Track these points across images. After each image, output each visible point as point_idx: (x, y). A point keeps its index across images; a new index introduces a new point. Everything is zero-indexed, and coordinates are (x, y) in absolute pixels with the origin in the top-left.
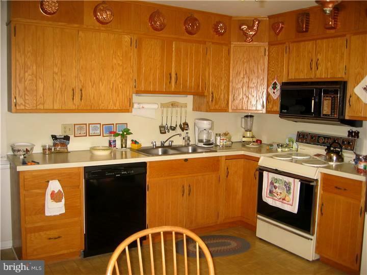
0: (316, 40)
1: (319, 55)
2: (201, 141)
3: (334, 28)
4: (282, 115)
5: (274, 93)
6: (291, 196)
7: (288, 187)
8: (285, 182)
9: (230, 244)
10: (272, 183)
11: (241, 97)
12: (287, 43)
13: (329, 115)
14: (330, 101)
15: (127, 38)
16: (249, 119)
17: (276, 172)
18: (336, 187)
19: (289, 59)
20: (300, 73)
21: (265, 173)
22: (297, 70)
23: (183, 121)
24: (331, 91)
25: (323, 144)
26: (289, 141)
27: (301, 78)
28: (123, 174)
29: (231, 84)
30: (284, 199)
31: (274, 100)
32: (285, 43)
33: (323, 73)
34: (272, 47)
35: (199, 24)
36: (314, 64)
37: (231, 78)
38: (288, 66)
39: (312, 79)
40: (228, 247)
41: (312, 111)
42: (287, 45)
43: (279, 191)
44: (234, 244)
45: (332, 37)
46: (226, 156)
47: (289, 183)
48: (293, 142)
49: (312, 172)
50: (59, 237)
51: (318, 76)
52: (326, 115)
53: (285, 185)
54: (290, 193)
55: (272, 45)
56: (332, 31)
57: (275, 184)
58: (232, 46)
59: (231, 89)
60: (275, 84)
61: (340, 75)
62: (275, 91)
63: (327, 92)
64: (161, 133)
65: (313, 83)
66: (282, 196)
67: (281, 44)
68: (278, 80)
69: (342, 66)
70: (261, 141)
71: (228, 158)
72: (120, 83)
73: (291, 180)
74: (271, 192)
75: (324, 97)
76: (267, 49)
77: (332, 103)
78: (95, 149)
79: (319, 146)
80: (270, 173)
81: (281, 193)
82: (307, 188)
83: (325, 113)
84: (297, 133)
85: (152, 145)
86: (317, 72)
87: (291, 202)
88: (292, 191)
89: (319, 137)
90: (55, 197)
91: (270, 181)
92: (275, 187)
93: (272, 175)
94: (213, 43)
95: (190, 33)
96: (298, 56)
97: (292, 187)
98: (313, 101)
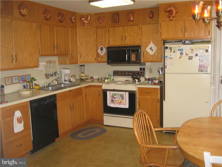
0: (124, 26)
1: (126, 33)
2: (65, 81)
3: (133, 21)
4: (108, 63)
5: (102, 52)
6: (124, 101)
7: (122, 97)
8: (120, 94)
9: (96, 131)
10: (112, 96)
11: (84, 56)
12: (107, 28)
13: (135, 61)
14: (135, 55)
15: (34, 25)
16: (83, 67)
17: (114, 90)
18: (146, 93)
19: (109, 35)
20: (116, 42)
21: (108, 92)
22: (114, 40)
23: (55, 71)
24: (135, 50)
25: (128, 75)
26: (109, 76)
27: (117, 44)
28: (48, 102)
29: (78, 49)
30: (120, 103)
31: (102, 56)
32: (106, 28)
33: (129, 42)
34: (98, 29)
35: (65, 17)
36: (123, 38)
37: (78, 46)
38: (109, 39)
39: (123, 45)
40: (95, 132)
41: (127, 60)
42: (107, 29)
43: (117, 99)
44: (98, 130)
45: (132, 26)
46: (85, 87)
47: (123, 94)
48: (111, 76)
49: (132, 88)
50: (22, 145)
51: (126, 43)
52: (133, 61)
53: (120, 96)
54: (124, 99)
55: (98, 28)
56: (132, 23)
57: (114, 97)
58: (77, 28)
59: (78, 51)
60: (102, 48)
61: (137, 43)
62: (102, 51)
63: (133, 51)
64: (47, 78)
65: (125, 47)
66: (119, 101)
67: (104, 28)
68: (103, 46)
69: (138, 39)
70: (93, 78)
71: (86, 87)
72: (34, 51)
73: (124, 93)
74: (112, 101)
75: (132, 53)
76: (95, 30)
77: (136, 55)
78: (21, 91)
79: (126, 76)
80: (111, 92)
81: (118, 100)
82: (132, 95)
83: (132, 60)
84: (113, 71)
85: (44, 85)
86: (125, 41)
87: (124, 104)
88: (124, 98)
89: (125, 72)
90: (19, 121)
91: (111, 96)
92: (115, 98)
93: (112, 92)
94: (70, 27)
95: (61, 22)
96: (114, 34)
97: (124, 96)
98: (127, 55)
